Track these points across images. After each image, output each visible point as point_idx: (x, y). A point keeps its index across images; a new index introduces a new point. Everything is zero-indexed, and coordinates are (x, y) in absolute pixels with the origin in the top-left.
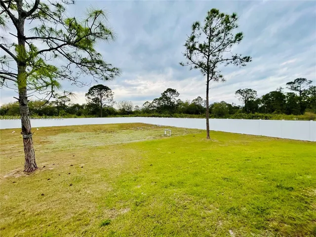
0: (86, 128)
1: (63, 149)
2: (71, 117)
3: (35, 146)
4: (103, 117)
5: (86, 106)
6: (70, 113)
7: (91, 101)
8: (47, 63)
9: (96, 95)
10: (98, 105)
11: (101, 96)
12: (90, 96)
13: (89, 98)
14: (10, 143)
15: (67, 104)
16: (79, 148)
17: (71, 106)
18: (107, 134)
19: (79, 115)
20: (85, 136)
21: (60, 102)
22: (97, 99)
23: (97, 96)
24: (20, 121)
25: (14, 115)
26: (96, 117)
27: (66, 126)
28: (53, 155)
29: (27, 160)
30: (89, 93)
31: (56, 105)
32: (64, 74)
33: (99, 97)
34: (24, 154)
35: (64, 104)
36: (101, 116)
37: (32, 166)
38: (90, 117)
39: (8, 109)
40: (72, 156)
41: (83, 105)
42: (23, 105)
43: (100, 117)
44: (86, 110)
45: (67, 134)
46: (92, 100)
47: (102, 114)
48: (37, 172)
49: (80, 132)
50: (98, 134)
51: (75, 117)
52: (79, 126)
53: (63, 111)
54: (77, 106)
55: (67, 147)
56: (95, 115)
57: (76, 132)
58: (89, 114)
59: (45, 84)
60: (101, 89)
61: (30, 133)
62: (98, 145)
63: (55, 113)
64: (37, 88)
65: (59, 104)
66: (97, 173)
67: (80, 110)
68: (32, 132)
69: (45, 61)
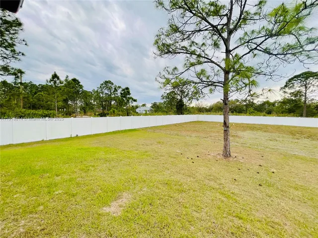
0: (279, 129)
1: (250, 146)
2: (260, 116)
3: (231, 138)
4: (307, 116)
5: (280, 102)
6: (258, 111)
7: (288, 96)
8: (246, 65)
9: (297, 86)
10: (300, 100)
11: (306, 88)
12: (287, 90)
13: (285, 92)
14: (214, 132)
15: (255, 102)
16: (268, 149)
17: (259, 103)
18: (314, 142)
19: (269, 113)
20: (277, 139)
21: (249, 100)
22: (299, 92)
23: (298, 89)
24: (222, 117)
25: (216, 112)
26: (294, 116)
27: (254, 124)
28: (242, 149)
29: (225, 147)
30: (286, 86)
31: (245, 104)
32: (259, 71)
33: (303, 89)
34: (223, 142)
35: (252, 102)
36: (304, 114)
37: (228, 153)
38: (284, 116)
39: (213, 108)
40: (260, 156)
41: (275, 102)
42: (226, 104)
43: (301, 116)
44: (278, 107)
45: (255, 132)
46: (290, 94)
47: (305, 112)
48: (231, 159)
49: (270, 132)
50: (298, 139)
51: (264, 116)
52: (270, 126)
53: (252, 109)
54: (268, 102)
55: (255, 145)
56: (292, 114)
57: (265, 131)
58: (282, 113)
59: (244, 85)
60: (307, 78)
61: (228, 127)
62: (297, 153)
63: (243, 110)
64: (237, 90)
65: (247, 102)
66: (296, 189)
67: (271, 107)
68: (229, 126)
69: (244, 64)
